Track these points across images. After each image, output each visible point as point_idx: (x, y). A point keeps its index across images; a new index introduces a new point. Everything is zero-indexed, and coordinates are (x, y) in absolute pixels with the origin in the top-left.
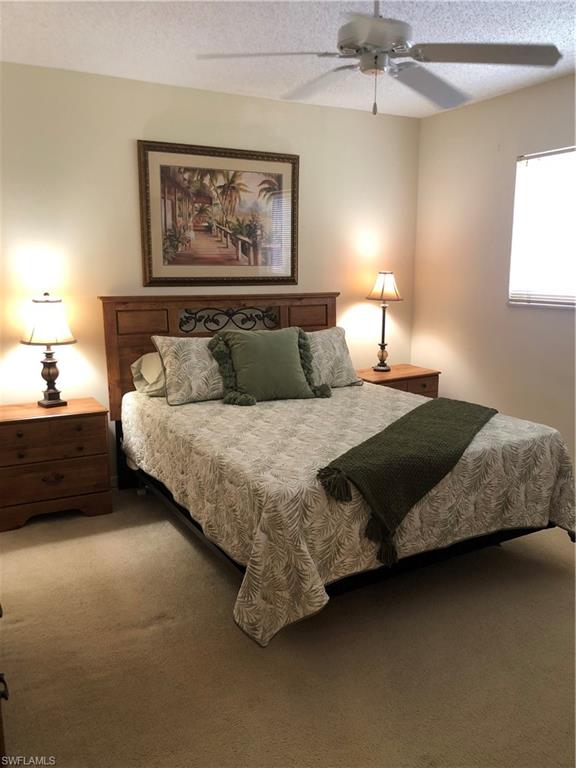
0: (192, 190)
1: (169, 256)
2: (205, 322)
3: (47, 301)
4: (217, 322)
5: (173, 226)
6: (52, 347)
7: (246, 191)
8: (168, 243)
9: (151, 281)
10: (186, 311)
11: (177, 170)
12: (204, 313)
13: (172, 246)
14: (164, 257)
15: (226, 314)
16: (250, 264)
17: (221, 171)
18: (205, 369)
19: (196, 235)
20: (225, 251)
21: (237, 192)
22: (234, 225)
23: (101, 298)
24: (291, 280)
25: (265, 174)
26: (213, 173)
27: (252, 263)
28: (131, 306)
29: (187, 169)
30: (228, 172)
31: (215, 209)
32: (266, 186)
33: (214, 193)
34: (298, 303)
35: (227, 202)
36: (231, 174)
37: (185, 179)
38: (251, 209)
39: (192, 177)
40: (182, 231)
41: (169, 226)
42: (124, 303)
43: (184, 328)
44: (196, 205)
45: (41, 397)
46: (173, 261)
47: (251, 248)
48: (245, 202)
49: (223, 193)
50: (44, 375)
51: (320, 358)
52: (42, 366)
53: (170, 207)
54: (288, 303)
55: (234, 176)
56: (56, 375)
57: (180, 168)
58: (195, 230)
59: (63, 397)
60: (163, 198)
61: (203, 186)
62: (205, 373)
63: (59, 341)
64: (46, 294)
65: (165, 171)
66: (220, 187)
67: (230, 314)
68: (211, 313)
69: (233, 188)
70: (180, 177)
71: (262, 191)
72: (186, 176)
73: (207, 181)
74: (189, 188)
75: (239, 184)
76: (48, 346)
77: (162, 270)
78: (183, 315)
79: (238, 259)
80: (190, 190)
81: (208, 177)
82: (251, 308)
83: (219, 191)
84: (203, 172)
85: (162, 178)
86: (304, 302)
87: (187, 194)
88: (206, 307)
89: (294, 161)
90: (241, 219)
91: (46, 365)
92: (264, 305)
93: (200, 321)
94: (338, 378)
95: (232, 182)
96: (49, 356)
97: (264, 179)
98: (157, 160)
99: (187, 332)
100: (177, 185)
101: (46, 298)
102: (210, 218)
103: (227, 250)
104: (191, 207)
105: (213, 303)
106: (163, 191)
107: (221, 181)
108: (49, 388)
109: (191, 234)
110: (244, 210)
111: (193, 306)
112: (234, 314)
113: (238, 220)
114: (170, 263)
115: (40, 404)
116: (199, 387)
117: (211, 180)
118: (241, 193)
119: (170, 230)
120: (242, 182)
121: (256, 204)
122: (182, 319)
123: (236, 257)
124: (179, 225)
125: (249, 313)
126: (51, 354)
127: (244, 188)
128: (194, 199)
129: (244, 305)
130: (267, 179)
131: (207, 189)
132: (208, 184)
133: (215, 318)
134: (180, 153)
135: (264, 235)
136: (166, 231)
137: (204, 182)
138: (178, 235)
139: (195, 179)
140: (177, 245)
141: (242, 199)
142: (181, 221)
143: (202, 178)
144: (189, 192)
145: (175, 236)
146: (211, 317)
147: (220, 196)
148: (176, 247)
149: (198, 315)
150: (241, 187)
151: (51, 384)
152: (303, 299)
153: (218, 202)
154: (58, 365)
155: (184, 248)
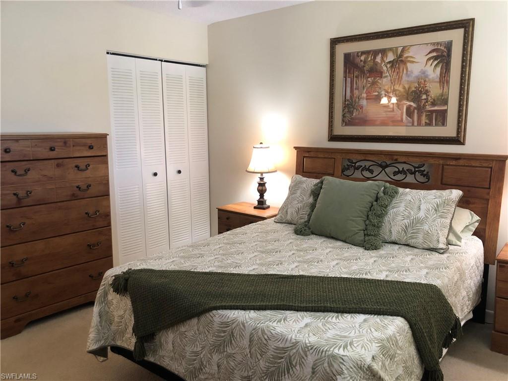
0: (367, 68)
1: (346, 120)
2: (362, 171)
3: (261, 148)
4: (371, 172)
5: (351, 97)
6: (264, 175)
7: (413, 62)
8: (346, 110)
9: (333, 138)
10: (349, 160)
11: (356, 54)
12: (363, 164)
13: (349, 112)
14: (343, 121)
15: (380, 166)
16: (413, 125)
17: (391, 49)
19: (367, 102)
20: (391, 114)
21: (405, 64)
22: (400, 92)
23: (296, 148)
25: (434, 44)
26: (384, 52)
27: (416, 124)
28: (312, 154)
29: (363, 53)
30: (397, 48)
31: (385, 80)
32: (434, 54)
33: (385, 68)
34: (454, 163)
35: (395, 74)
36: (400, 49)
37: (361, 61)
38: (418, 78)
39: (368, 58)
40: (357, 100)
41: (348, 97)
42: (309, 152)
44: (369, 79)
46: (347, 122)
47: (416, 111)
48: (412, 72)
49: (392, 67)
50: (259, 191)
51: (396, 214)
52: (258, 185)
53: (349, 82)
54: (441, 162)
55: (403, 51)
56: (265, 191)
57: (358, 53)
58: (367, 99)
60: (346, 77)
61: (376, 64)
62: (299, 205)
64: (261, 143)
65: (347, 57)
66: (390, 62)
67: (384, 167)
68: (368, 164)
69: (402, 61)
70: (357, 60)
71: (429, 59)
72: (363, 58)
73: (378, 59)
74: (364, 66)
75: (407, 57)
76: (262, 174)
77: (341, 130)
78: (347, 163)
79: (402, 121)
80: (365, 68)
81: (380, 55)
82: (405, 163)
83: (388, 66)
84: (375, 53)
85: (345, 62)
86: (461, 162)
87: (364, 73)
88: (363, 158)
90: (407, 87)
91: (260, 185)
92: (416, 162)
93: (358, 168)
95: (401, 56)
96: (262, 179)
97: (433, 48)
98: (342, 49)
99: (348, 176)
100: (356, 66)
101: (261, 145)
102: (380, 88)
103: (393, 113)
104: (365, 81)
105: (369, 156)
106: (345, 72)
107: (391, 57)
109: (364, 102)
110: (411, 79)
111: (354, 158)
112: (387, 166)
113: (404, 88)
114: (346, 125)
116: (292, 214)
117: (382, 58)
118: (409, 65)
119: (348, 100)
120: (410, 54)
121: (423, 72)
122: (344, 166)
123: (400, 119)
124: (355, 96)
125: (400, 167)
126: (263, 178)
127: (412, 59)
128: (368, 75)
129: (396, 160)
130: (436, 47)
131: (379, 65)
132: (380, 62)
133: (370, 168)
134: (359, 41)
135: (429, 99)
136: (345, 101)
137: (377, 60)
138: (354, 104)
139: (370, 59)
140: (353, 111)
141: (409, 69)
142: (357, 93)
143: (375, 58)
144: (364, 70)
145: (352, 105)
146: (367, 167)
147: (389, 69)
148: (352, 113)
149: (357, 164)
150: (409, 59)
151: (262, 196)
152: (459, 159)
153: (388, 74)
154: (266, 185)
155: (357, 113)
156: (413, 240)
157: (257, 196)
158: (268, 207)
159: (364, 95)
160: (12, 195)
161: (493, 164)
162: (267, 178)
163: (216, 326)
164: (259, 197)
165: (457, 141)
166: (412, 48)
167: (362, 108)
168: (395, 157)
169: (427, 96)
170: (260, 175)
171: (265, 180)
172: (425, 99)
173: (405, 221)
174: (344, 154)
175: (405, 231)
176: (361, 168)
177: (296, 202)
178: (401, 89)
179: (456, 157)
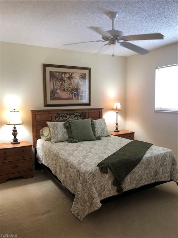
1: (52, 98)
2: (63, 118)
3: (14, 112)
4: (66, 117)
5: (53, 89)
6: (16, 126)
7: (75, 78)
8: (52, 94)
9: (46, 105)
10: (57, 114)
14: (51, 98)
15: (69, 115)
16: (76, 100)
17: (68, 73)
18: (63, 132)
20: (69, 96)
21: (73, 79)
22: (71, 88)
23: (31, 110)
24: (89, 104)
25: (81, 73)
26: (65, 73)
27: (77, 99)
28: (40, 113)
29: (57, 72)
31: (66, 84)
32: (81, 77)
33: (66, 79)
34: (91, 111)
35: (69, 82)
36: (71, 73)
38: (77, 84)
40: (56, 90)
42: (38, 112)
43: (56, 119)
44: (60, 83)
45: (12, 141)
47: (77, 95)
48: (75, 82)
49: (68, 79)
50: (13, 134)
52: (12, 131)
53: (52, 83)
54: (88, 111)
55: (72, 74)
56: (17, 134)
57: (55, 72)
59: (18, 141)
60: (50, 80)
61: (62, 77)
62: (63, 133)
63: (18, 124)
64: (14, 109)
65: (51, 73)
66: (67, 77)
67: (70, 115)
68: (65, 114)
70: (55, 75)
72: (57, 74)
73: (63, 75)
74: (58, 77)
75: (73, 76)
76: (15, 125)
77: (50, 102)
79: (73, 98)
81: (64, 74)
83: (67, 78)
84: (62, 73)
85: (50, 75)
86: (93, 111)
87: (58, 79)
88: (63, 112)
89: (89, 69)
91: (14, 131)
92: (81, 112)
93: (61, 117)
94: (103, 134)
95: (71, 76)
96: (15, 128)
97: (81, 75)
98: (48, 69)
100: (55, 77)
101: (14, 111)
105: (65, 111)
106: (50, 78)
107: (68, 75)
108: (14, 138)
109: (59, 91)
110: (75, 84)
111: (58, 112)
112: (72, 115)
113: (73, 87)
114: (52, 100)
115: (11, 143)
116: (61, 137)
118: (74, 79)
121: (78, 82)
124: (55, 88)
125: (76, 114)
128: (60, 81)
129: (75, 112)
131: (64, 78)
132: (64, 76)
136: (51, 90)
139: (60, 75)
140: (54, 94)
145: (54, 92)
146: (64, 116)
149: (60, 115)
153: (67, 81)
154: (17, 131)
155: (56, 95)
158: (19, 143)
159: (59, 88)
161: (100, 111)
166: (74, 73)
167: (58, 93)
168: (74, 111)
171: (16, 128)
172: (79, 91)
174: (55, 112)
179: (91, 109)
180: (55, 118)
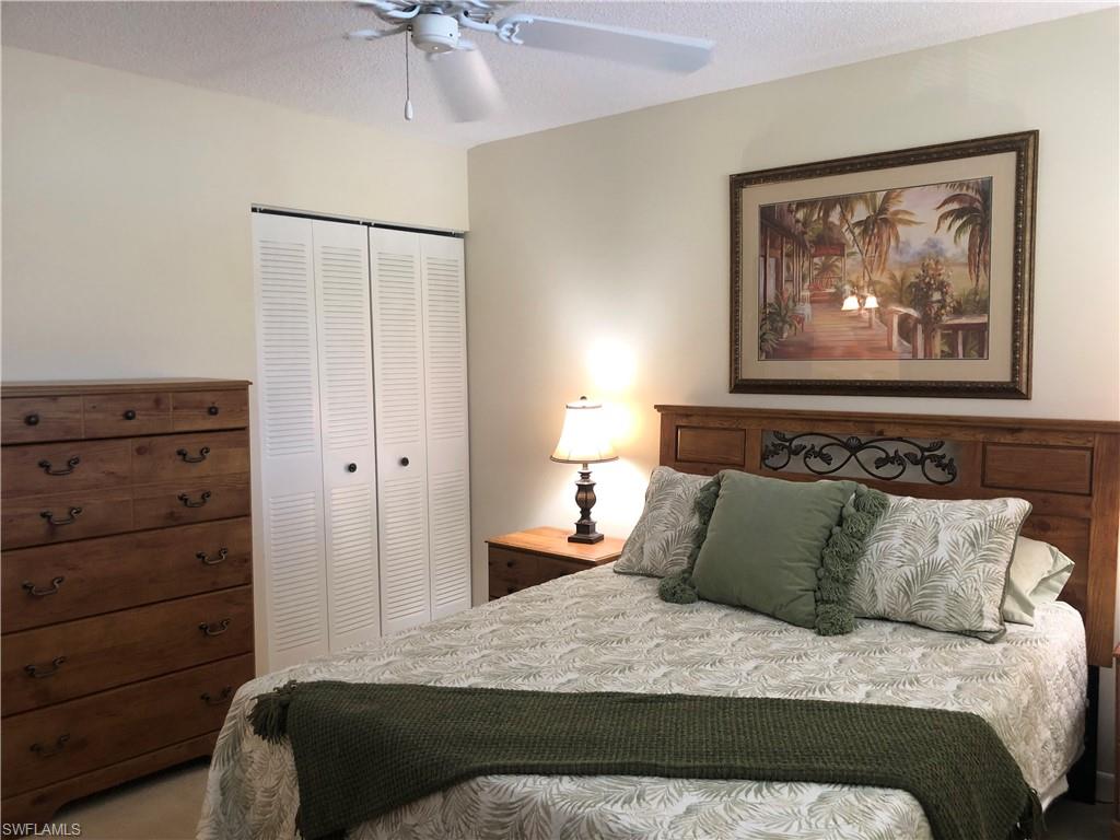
0: (810, 236)
1: (768, 346)
2: (805, 458)
3: (584, 407)
4: (827, 459)
5: (777, 297)
6: (590, 465)
7: (909, 223)
8: (768, 326)
9: (739, 386)
10: (776, 434)
11: (785, 208)
12: (807, 442)
13: (774, 330)
14: (761, 348)
15: (845, 446)
16: (915, 357)
17: (860, 196)
18: (674, 526)
19: (813, 309)
20: (865, 334)
21: (893, 226)
22: (884, 285)
23: (658, 408)
25: (953, 185)
26: (845, 202)
27: (921, 354)
28: (695, 421)
29: (801, 204)
30: (874, 193)
31: (849, 261)
32: (955, 206)
33: (849, 236)
35: (872, 248)
36: (880, 197)
37: (798, 221)
38: (922, 256)
39: (812, 215)
40: (791, 304)
41: (771, 298)
42: (687, 416)
43: (772, 461)
44: (816, 260)
45: (574, 529)
46: (768, 352)
47: (920, 327)
48: (908, 243)
49: (864, 232)
50: (578, 501)
51: (885, 554)
52: (576, 488)
53: (773, 266)
54: (981, 437)
55: (887, 199)
56: (593, 501)
57: (790, 204)
58: (812, 302)
59: (599, 530)
60: (765, 257)
61: (829, 226)
62: (670, 534)
64: (583, 398)
65: (767, 213)
66: (859, 224)
67: (854, 449)
68: (818, 442)
69: (885, 221)
70: (789, 220)
71: (943, 217)
72: (800, 215)
73: (835, 217)
74: (804, 233)
75: (897, 213)
76: (585, 464)
77: (755, 369)
78: (771, 440)
79: (890, 348)
80: (806, 237)
81: (838, 208)
82: (900, 439)
83: (857, 231)
84: (828, 204)
85: (762, 224)
86: (1025, 437)
87: (801, 245)
88: (808, 430)
90: (898, 274)
91: (581, 488)
92: (926, 436)
93: (796, 452)
95: (883, 210)
96: (585, 476)
97: (950, 192)
98: (755, 197)
99: (776, 469)
100: (787, 233)
101: (583, 403)
102: (840, 279)
103: (870, 332)
104: (806, 264)
105: (822, 424)
106: (763, 245)
107: (861, 212)
108: (583, 518)
109: (806, 309)
110: (906, 259)
111: (789, 429)
112: (861, 447)
113: (893, 277)
114: (768, 357)
115: (571, 540)
117: (843, 217)
118: (901, 229)
119: (771, 305)
120: (902, 207)
121: (933, 244)
122: (767, 446)
123: (886, 344)
124: (786, 296)
125: (891, 448)
126: (588, 474)
127: (907, 217)
128: (813, 251)
129: (881, 433)
130: (958, 192)
131: (835, 231)
132: (837, 222)
133: (824, 451)
134: (791, 179)
135: (948, 300)
136: (765, 306)
137: (831, 219)
138: (783, 312)
139: (816, 217)
140: (782, 328)
141: (902, 238)
142: (790, 290)
143: (827, 214)
144: (804, 241)
145: (779, 314)
146: (817, 449)
147: (858, 239)
148: (779, 332)
149: (795, 443)
150: (900, 216)
151: (586, 512)
152: (1019, 430)
153: (856, 249)
154: (595, 488)
155: (792, 333)
156: (925, 613)
157: (575, 513)
158: (601, 538)
159: (806, 294)
160: (39, 517)
161: (1096, 441)
162: (598, 474)
163: (484, 813)
164: (580, 516)
165: (1014, 389)
166: (906, 192)
167: (801, 321)
168: (878, 428)
169: (944, 294)
170: (581, 465)
171: (592, 478)
172: (939, 301)
173: (906, 569)
174: (765, 422)
175: (906, 593)
176: (804, 452)
177: (661, 527)
178: (885, 279)
179: (1015, 427)
180: (764, 458)
